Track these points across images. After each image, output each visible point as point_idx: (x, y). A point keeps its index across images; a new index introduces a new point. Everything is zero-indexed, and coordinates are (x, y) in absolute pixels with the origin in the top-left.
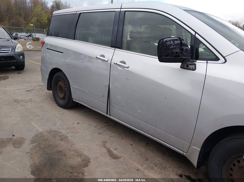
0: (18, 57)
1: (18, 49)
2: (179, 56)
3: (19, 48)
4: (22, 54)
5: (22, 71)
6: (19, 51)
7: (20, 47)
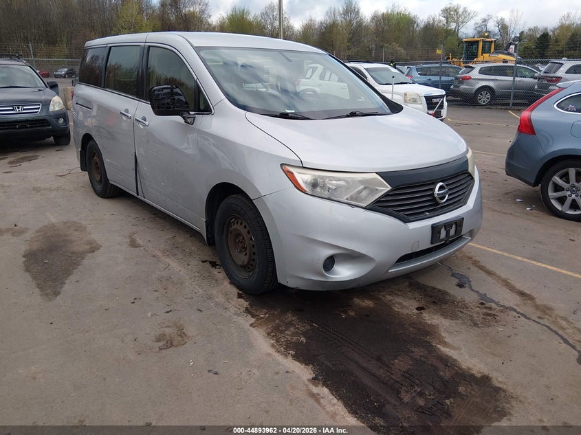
0: (54, 120)
1: (54, 106)
2: (170, 108)
3: (56, 104)
4: (63, 115)
5: (64, 148)
6: (57, 109)
7: (59, 103)
